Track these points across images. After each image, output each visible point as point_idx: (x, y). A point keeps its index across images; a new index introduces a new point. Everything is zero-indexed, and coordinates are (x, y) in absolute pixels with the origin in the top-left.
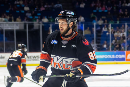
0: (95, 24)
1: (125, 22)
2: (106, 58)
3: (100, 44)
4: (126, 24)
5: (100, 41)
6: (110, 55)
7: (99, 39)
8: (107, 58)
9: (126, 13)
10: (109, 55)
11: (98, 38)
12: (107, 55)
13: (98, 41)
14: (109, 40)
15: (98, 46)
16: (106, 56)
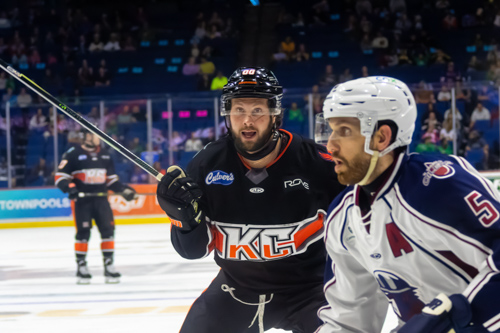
0: (8, 106)
1: (99, 100)
2: (43, 207)
3: (24, 167)
4: (102, 104)
5: (24, 157)
6: (56, 198)
7: (22, 152)
8: (48, 209)
9: (102, 71)
10: (52, 200)
11: (19, 147)
12: (48, 199)
13: (18, 157)
14: (52, 153)
15: (18, 172)
16: (44, 200)
